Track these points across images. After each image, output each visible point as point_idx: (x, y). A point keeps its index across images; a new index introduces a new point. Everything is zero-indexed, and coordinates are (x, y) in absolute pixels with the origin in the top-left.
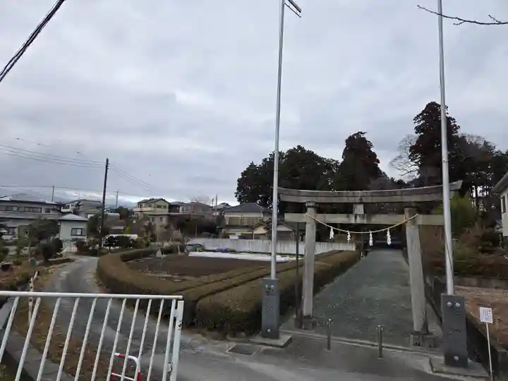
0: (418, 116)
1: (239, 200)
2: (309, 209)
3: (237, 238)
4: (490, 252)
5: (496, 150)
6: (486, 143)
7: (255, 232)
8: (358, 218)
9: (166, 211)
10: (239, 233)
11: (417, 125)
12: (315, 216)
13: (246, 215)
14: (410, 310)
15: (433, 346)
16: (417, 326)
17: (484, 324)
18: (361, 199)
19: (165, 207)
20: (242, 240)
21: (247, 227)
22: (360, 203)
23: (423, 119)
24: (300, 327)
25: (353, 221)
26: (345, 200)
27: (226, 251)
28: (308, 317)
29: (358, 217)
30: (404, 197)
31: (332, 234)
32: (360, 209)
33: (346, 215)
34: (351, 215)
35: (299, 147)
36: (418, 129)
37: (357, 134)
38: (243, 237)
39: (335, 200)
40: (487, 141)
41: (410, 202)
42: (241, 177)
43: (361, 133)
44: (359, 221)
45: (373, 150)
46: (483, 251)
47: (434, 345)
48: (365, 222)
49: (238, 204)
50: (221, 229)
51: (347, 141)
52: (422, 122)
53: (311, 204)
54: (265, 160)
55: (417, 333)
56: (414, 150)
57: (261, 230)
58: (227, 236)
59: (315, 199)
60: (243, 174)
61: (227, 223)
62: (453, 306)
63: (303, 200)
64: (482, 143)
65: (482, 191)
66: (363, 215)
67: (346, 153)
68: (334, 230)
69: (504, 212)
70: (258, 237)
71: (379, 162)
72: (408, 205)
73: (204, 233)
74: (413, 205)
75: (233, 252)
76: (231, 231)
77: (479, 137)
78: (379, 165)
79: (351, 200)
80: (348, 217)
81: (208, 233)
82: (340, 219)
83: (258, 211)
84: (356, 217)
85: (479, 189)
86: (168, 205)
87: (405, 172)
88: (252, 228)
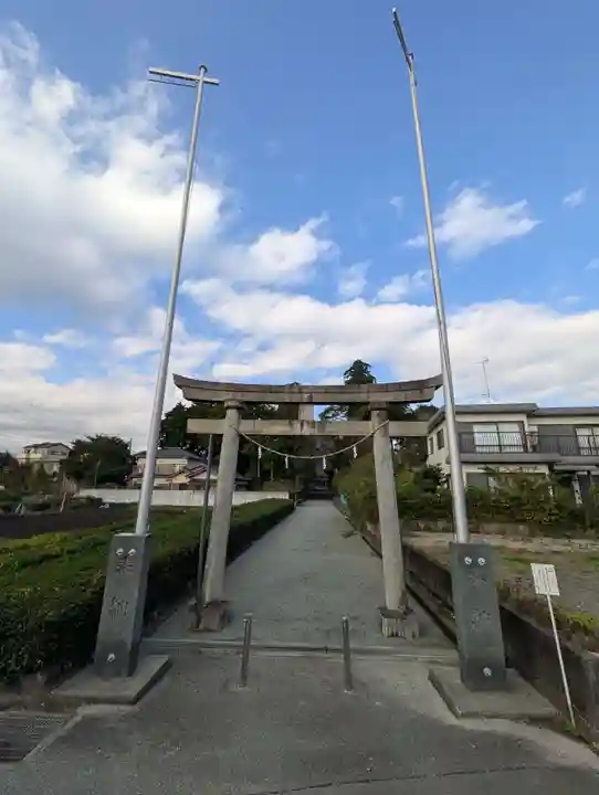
2: (229, 412)
7: (174, 481)
8: (305, 427)
12: (239, 423)
15: (417, 634)
17: (542, 599)
18: (311, 397)
22: (309, 403)
25: (297, 431)
26: (285, 398)
28: (214, 603)
29: (305, 424)
30: (371, 394)
32: (308, 413)
33: (287, 422)
34: (295, 422)
41: (379, 403)
44: (306, 431)
48: (315, 432)
50: (132, 478)
53: (232, 404)
55: (393, 613)
57: (182, 478)
59: (239, 396)
62: (474, 565)
63: (221, 397)
66: (313, 423)
69: (440, 448)
72: (377, 406)
74: (385, 406)
79: (297, 398)
80: (291, 425)
82: (278, 428)
83: (181, 458)
84: (302, 425)
88: (171, 476)
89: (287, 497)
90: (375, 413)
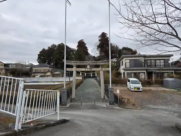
0: (100, 36)
1: (39, 62)
2: (74, 67)
3: (39, 77)
4: (118, 77)
5: (119, 48)
6: (117, 46)
7: (46, 74)
9: (3, 67)
10: (39, 75)
11: (99, 39)
12: (76, 69)
13: (42, 68)
14: (101, 94)
16: (102, 97)
17: (117, 94)
19: (2, 65)
20: (41, 78)
21: (43, 73)
22: (89, 65)
23: (101, 37)
24: (72, 102)
25: (87, 70)
26: (84, 64)
27: (35, 82)
28: (74, 99)
29: (88, 69)
31: (81, 74)
32: (88, 67)
33: (85, 68)
35: (62, 43)
36: (100, 40)
37: (81, 40)
38: (41, 76)
39: (82, 64)
40: (117, 45)
42: (39, 53)
43: (83, 40)
44: (88, 70)
45: (86, 46)
46: (116, 77)
47: (106, 101)
48: (90, 70)
49: (38, 64)
50: (31, 74)
51: (78, 43)
52: (101, 38)
53: (75, 65)
54: (49, 47)
55: (102, 99)
56: (99, 47)
57: (49, 74)
58: (34, 77)
60: (40, 52)
61: (34, 71)
62: (111, 90)
63: (72, 64)
64: (116, 46)
65: (116, 60)
66: (90, 68)
67: (78, 46)
68: (81, 73)
70: (48, 76)
71: (88, 50)
73: (24, 76)
74: (102, 65)
75: (38, 82)
76: (36, 74)
77: (115, 44)
78: (88, 51)
79: (86, 64)
80: (85, 69)
81: (26, 76)
82: (83, 69)
83: (47, 67)
85: (115, 59)
86: (3, 64)
87: (96, 54)
88: (45, 73)
89: (82, 78)
90: (100, 67)
